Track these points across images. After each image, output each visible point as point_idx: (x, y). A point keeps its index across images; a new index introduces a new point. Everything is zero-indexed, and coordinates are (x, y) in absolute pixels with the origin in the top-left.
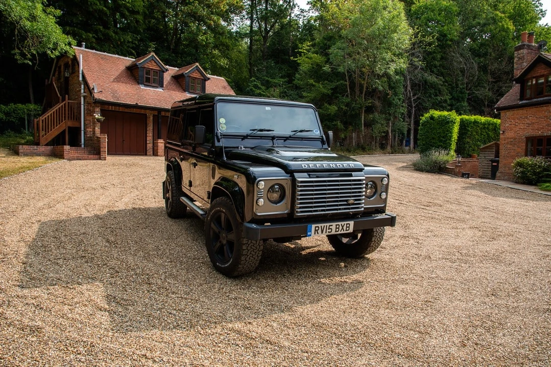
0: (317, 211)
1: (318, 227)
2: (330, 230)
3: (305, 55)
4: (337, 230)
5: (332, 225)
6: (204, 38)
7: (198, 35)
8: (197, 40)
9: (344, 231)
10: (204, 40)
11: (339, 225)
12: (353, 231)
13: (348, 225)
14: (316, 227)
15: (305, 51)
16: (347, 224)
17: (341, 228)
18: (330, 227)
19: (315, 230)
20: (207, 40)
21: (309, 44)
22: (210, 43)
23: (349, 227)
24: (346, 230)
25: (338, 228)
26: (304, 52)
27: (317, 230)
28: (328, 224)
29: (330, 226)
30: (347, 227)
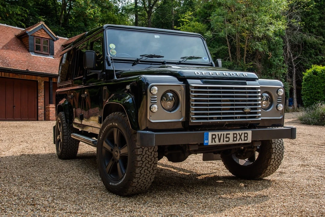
0: (212, 118)
1: (215, 135)
2: (227, 139)
3: (187, 24)
4: (235, 139)
5: (229, 134)
6: (92, 11)
7: (86, 9)
8: (86, 13)
9: (242, 140)
10: (92, 14)
11: (236, 134)
12: (252, 141)
13: (246, 135)
14: (213, 135)
15: (187, 20)
16: (245, 133)
17: (238, 137)
18: (228, 136)
19: (212, 138)
20: (95, 13)
21: (190, 14)
22: (97, 17)
23: (247, 137)
24: (244, 140)
25: (236, 137)
26: (186, 22)
27: (214, 139)
28: (225, 133)
29: (227, 134)
30: (245, 137)
